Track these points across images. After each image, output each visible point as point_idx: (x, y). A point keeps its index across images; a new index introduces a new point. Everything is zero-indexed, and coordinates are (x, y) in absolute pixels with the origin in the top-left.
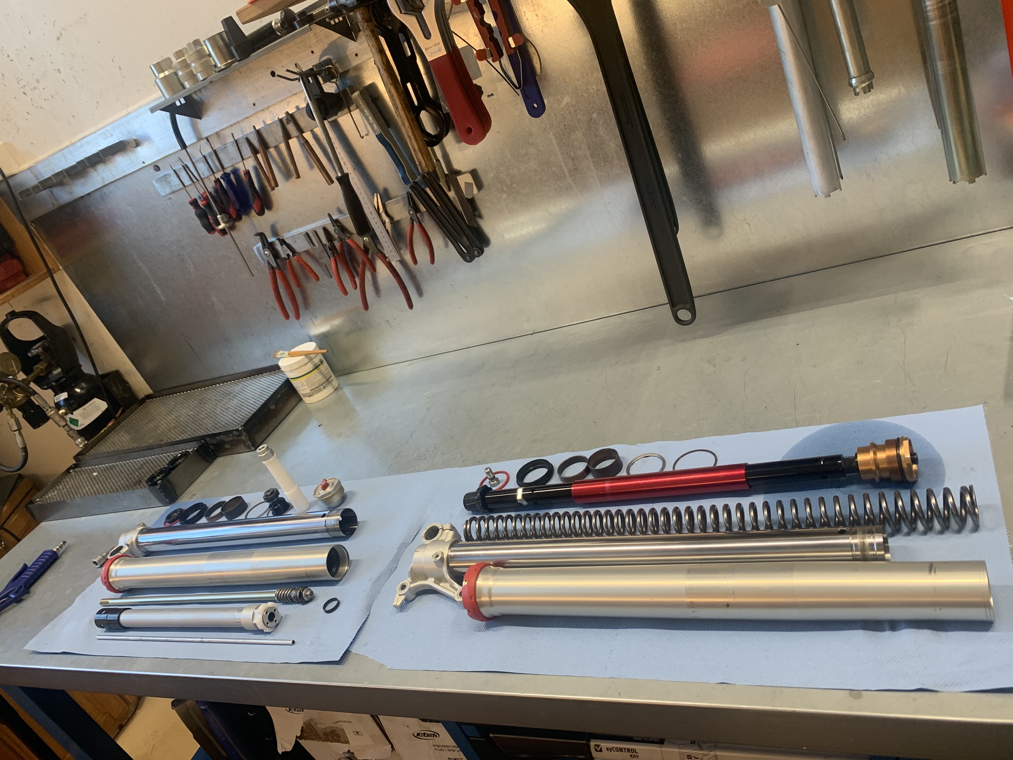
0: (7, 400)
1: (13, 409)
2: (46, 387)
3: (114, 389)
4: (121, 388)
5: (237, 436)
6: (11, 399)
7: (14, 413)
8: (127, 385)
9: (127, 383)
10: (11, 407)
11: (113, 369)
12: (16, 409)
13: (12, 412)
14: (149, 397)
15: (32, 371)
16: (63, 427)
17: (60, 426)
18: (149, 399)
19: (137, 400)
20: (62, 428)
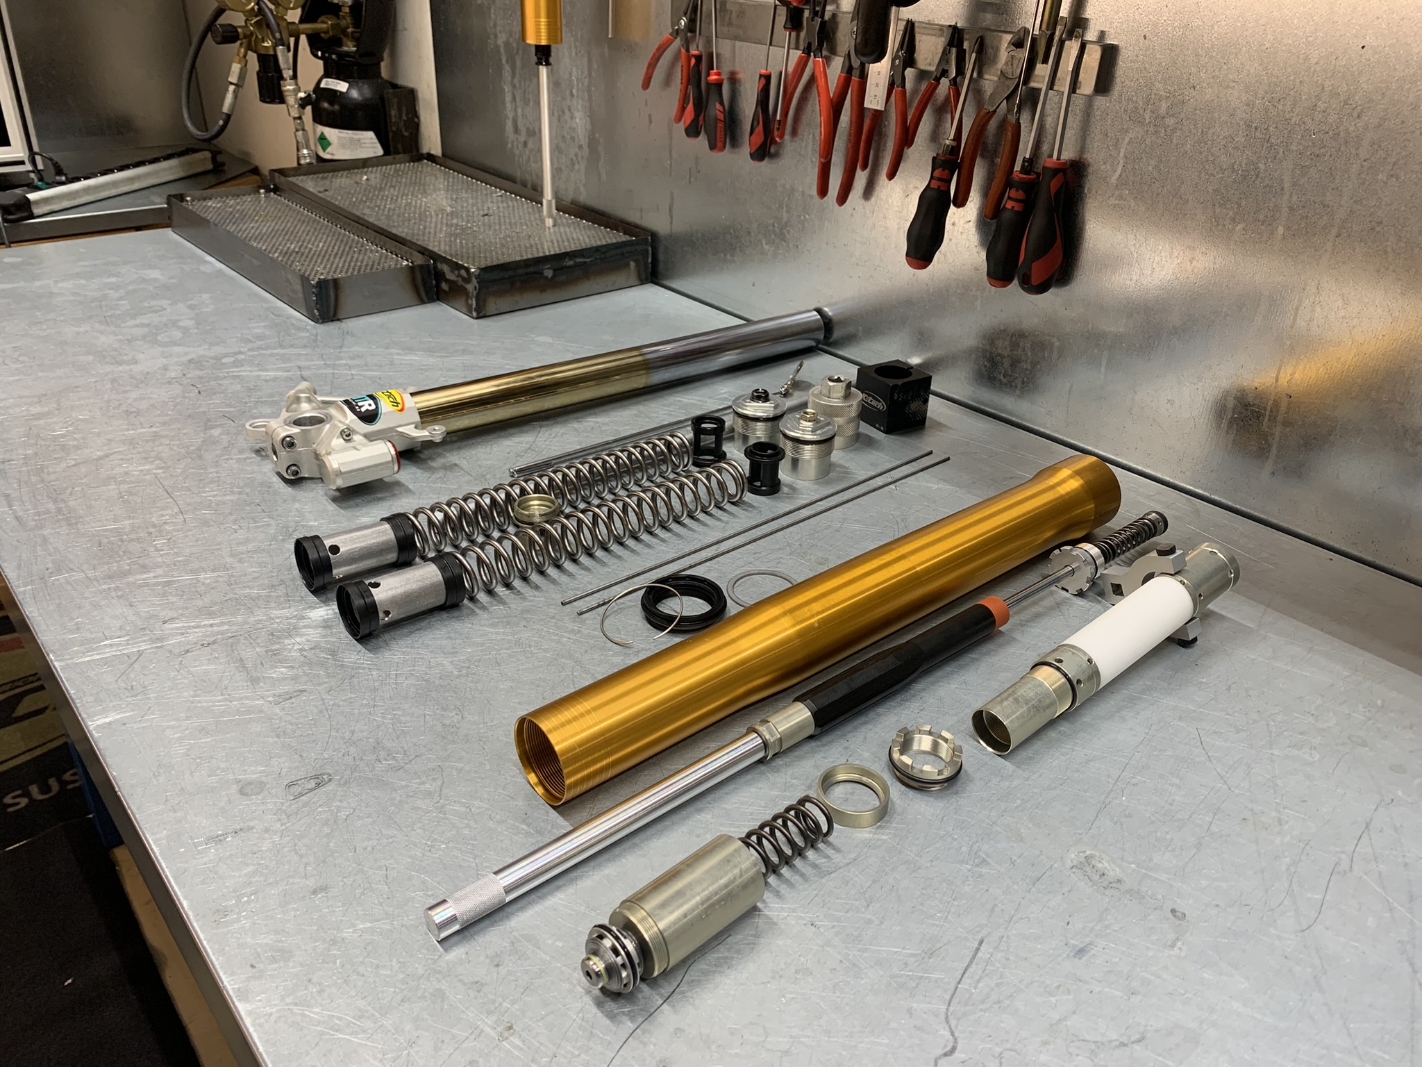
0: (252, 34)
1: (249, 52)
2: (319, 53)
3: (393, 113)
4: (405, 118)
5: (464, 279)
6: (257, 36)
7: (247, 58)
8: (416, 120)
9: (418, 117)
10: (249, 48)
11: (411, 85)
12: (255, 55)
13: (245, 56)
14: (431, 158)
15: (315, 21)
16: (295, 118)
17: (289, 115)
18: (428, 160)
19: (418, 149)
20: (292, 119)
